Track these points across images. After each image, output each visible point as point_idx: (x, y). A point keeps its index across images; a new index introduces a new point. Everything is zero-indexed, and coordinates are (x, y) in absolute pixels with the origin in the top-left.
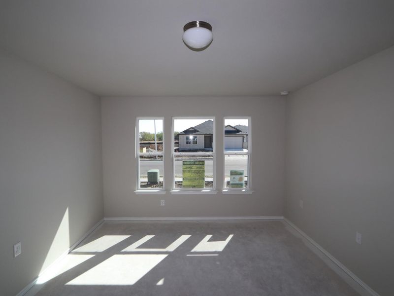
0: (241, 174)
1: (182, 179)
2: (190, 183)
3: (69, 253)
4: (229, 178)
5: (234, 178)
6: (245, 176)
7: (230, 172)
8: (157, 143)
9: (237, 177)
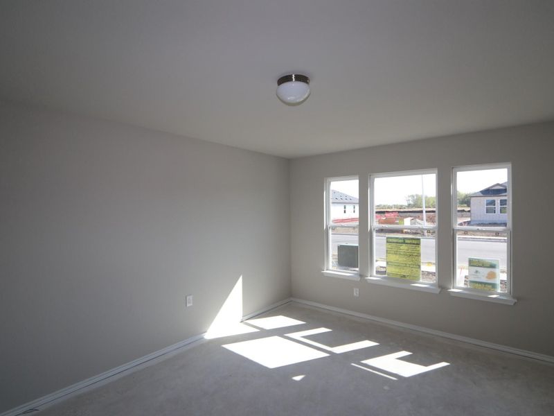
0: (493, 266)
1: (385, 263)
2: (397, 270)
3: (242, 322)
4: (467, 271)
5: (477, 272)
6: (503, 272)
7: (467, 260)
8: (426, 212)
9: (486, 271)
